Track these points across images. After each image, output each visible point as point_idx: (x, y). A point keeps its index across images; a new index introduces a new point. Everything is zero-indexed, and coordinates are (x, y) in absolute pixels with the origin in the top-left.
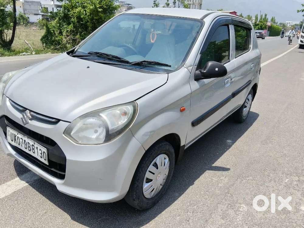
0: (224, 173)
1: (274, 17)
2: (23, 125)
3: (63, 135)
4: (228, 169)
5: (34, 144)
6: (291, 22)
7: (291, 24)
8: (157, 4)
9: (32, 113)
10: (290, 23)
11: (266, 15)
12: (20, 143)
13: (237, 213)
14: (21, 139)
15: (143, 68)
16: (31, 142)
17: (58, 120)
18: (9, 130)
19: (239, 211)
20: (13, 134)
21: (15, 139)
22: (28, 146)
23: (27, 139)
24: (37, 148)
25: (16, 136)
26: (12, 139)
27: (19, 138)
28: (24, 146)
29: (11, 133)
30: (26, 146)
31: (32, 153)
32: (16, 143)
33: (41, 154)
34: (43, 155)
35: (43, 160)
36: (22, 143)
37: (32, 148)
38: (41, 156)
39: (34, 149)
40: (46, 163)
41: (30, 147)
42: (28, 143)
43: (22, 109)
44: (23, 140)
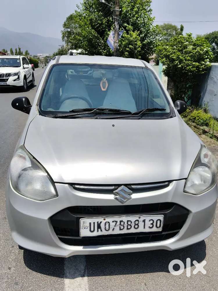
5: (140, 218)
6: (42, 54)
11: (20, 49)
12: (111, 227)
16: (133, 218)
17: (169, 182)
18: (84, 222)
20: (94, 223)
21: (99, 227)
22: (127, 225)
23: (125, 218)
24: (144, 221)
25: (101, 222)
26: (92, 230)
27: (109, 222)
28: (117, 228)
29: (90, 223)
30: (124, 226)
31: (133, 231)
32: (101, 230)
33: (152, 224)
34: (155, 224)
35: (154, 229)
36: (115, 226)
37: (135, 224)
38: (151, 226)
39: (138, 225)
40: (160, 230)
41: (130, 225)
42: (128, 221)
43: (113, 188)
44: (116, 222)
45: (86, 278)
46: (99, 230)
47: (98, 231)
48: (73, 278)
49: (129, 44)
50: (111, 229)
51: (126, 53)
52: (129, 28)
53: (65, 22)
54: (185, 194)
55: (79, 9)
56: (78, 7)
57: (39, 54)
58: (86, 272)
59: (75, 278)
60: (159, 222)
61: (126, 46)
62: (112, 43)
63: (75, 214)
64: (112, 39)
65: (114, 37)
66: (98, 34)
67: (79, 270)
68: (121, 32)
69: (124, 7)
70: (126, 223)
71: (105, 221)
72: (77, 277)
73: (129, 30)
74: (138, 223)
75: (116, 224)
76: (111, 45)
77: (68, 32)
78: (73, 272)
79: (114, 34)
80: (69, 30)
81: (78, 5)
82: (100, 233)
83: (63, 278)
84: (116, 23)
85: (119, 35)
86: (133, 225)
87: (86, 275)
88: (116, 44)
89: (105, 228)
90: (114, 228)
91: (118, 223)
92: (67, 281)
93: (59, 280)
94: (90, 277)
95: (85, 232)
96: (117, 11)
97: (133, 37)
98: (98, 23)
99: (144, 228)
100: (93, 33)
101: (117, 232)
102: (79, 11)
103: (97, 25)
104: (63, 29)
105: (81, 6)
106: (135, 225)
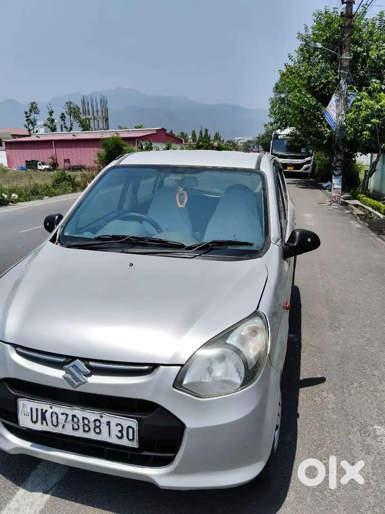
0: (321, 386)
1: (218, 133)
2: (71, 388)
3: (174, 390)
4: (322, 380)
5: (99, 418)
6: (241, 138)
7: (242, 141)
8: (33, 121)
9: (91, 363)
10: (240, 140)
11: (206, 131)
12: (59, 421)
13: (379, 440)
14: (63, 414)
15: (208, 252)
16: (92, 415)
17: (154, 366)
18: (24, 405)
19: (378, 436)
20: (37, 410)
21: (44, 418)
22: (82, 424)
23: (79, 413)
24: (108, 423)
25: (46, 411)
26: (34, 420)
27: (56, 414)
28: (69, 426)
29: (31, 408)
30: (78, 425)
31: (92, 435)
32: (47, 424)
33: (121, 431)
34: (125, 432)
35: (125, 442)
36: (65, 421)
37: (95, 425)
38: (120, 435)
39: (99, 427)
40: (135, 445)
41: (88, 426)
42: (84, 418)
43: (63, 360)
44: (67, 415)
45: (48, 496)
46: (44, 422)
47: (42, 423)
48: (31, 491)
49: (373, 117)
50: (60, 426)
51: (365, 132)
52: (374, 87)
53: (277, 83)
54: (175, 392)
55: (292, 61)
56: (290, 57)
57: (236, 139)
58: (54, 489)
59: (34, 491)
60: (131, 431)
61: (367, 120)
62: (334, 116)
63: (15, 390)
64: (334, 108)
65: (337, 105)
66: (318, 100)
67: (48, 483)
68: (351, 96)
69: (373, 49)
70: (81, 421)
71: (51, 411)
72: (38, 491)
73: (374, 91)
74: (100, 425)
75: (66, 419)
76: (332, 120)
77: (280, 98)
78: (38, 483)
79: (338, 101)
80: (283, 96)
81: (291, 55)
82: (44, 428)
83: (20, 486)
84: (342, 82)
85: (347, 101)
86: (92, 426)
87: (51, 492)
88: (340, 118)
89: (52, 421)
90: (64, 425)
91: (70, 418)
92: (21, 492)
93: (12, 488)
94: (53, 497)
95: (25, 421)
96: (346, 59)
97: (380, 104)
98: (322, 83)
99: (110, 435)
100: (308, 101)
101: (68, 431)
102: (292, 64)
103: (320, 85)
104: (272, 95)
105: (295, 55)
106: (96, 427)
